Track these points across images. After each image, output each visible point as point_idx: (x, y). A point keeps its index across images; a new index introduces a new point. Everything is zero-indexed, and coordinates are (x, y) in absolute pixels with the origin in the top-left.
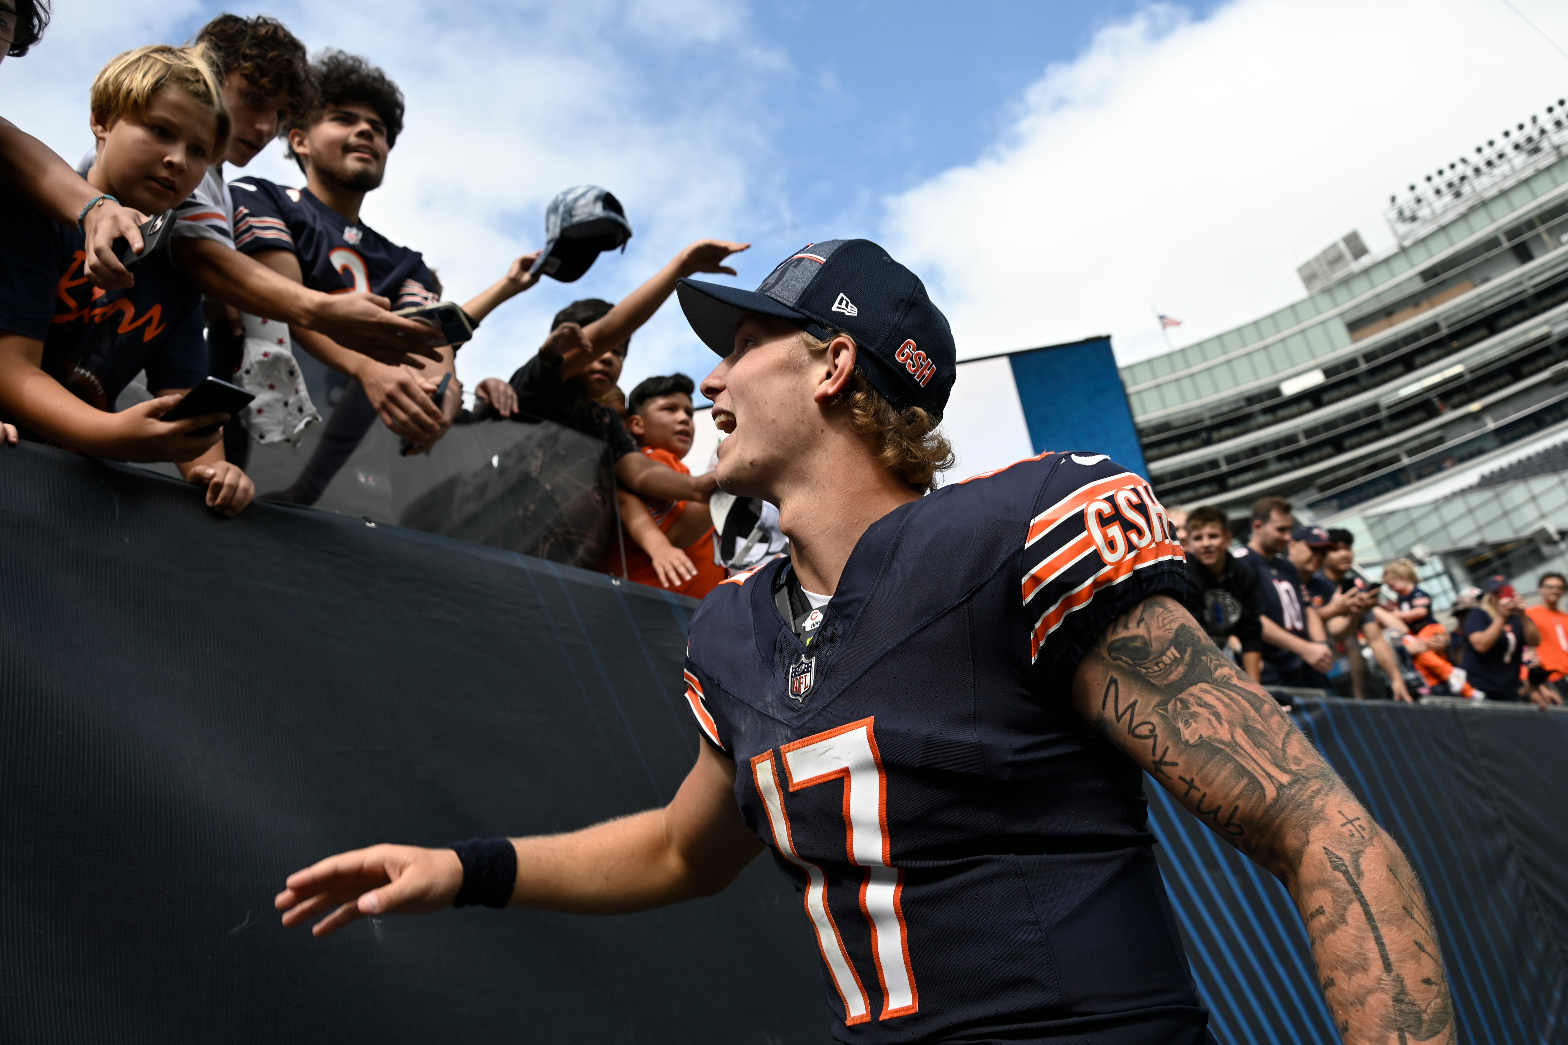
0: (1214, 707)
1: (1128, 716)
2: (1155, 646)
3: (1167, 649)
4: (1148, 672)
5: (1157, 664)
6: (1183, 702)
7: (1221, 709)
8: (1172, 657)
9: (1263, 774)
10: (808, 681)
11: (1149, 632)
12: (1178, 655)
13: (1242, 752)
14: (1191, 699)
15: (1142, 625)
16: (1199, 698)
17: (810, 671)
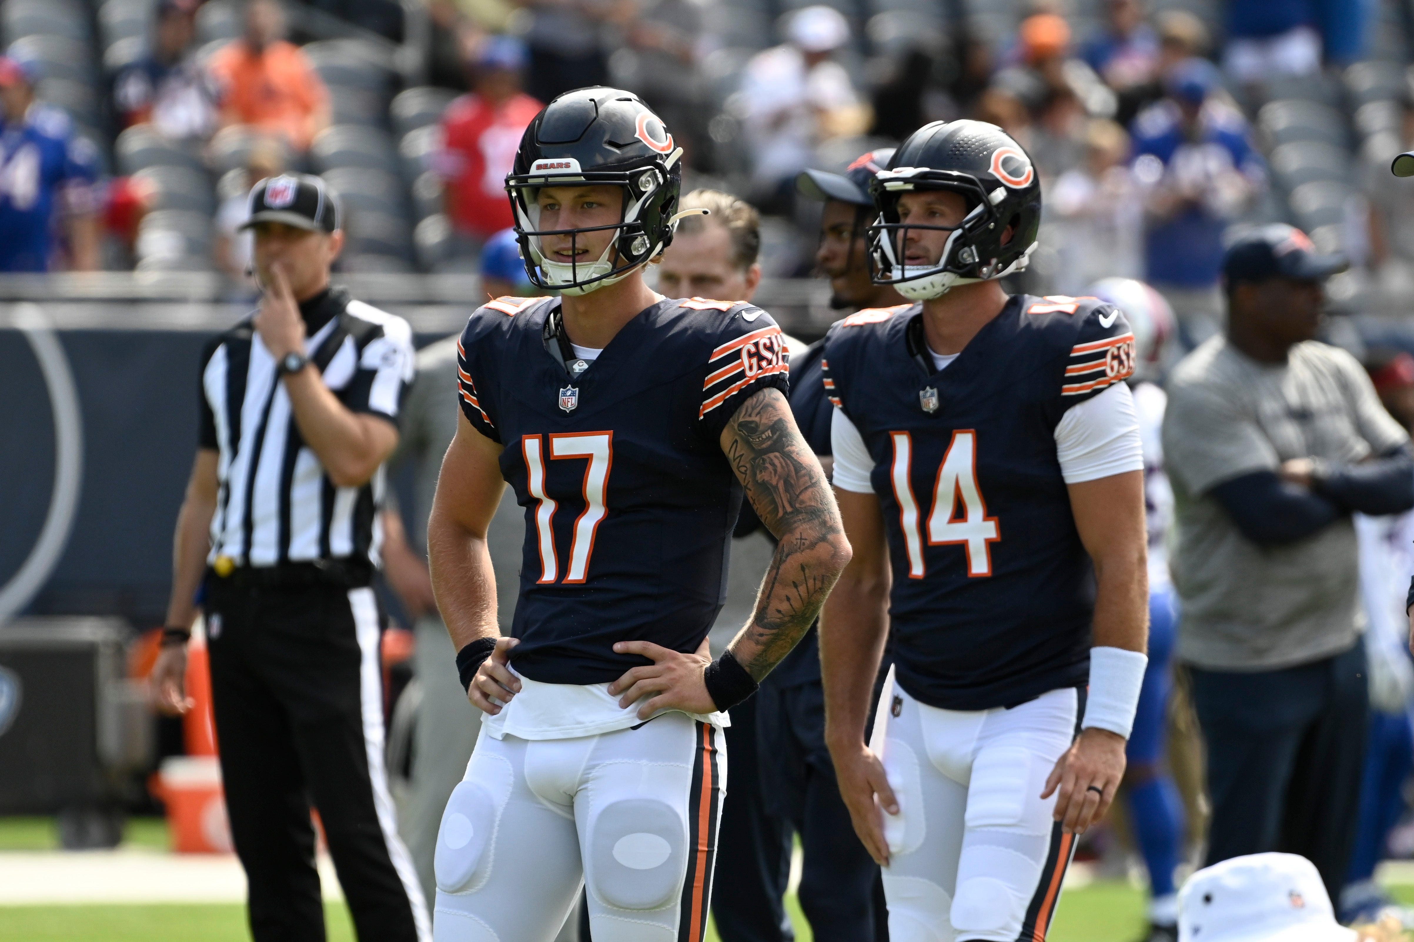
0: (776, 466)
1: (738, 460)
2: (761, 428)
3: (767, 431)
4: (753, 441)
5: (758, 438)
6: (764, 460)
7: (779, 469)
8: (767, 435)
9: (782, 505)
10: (573, 402)
11: (761, 420)
12: (771, 435)
13: (778, 492)
14: (768, 460)
15: (758, 416)
16: (772, 460)
17: (575, 396)
